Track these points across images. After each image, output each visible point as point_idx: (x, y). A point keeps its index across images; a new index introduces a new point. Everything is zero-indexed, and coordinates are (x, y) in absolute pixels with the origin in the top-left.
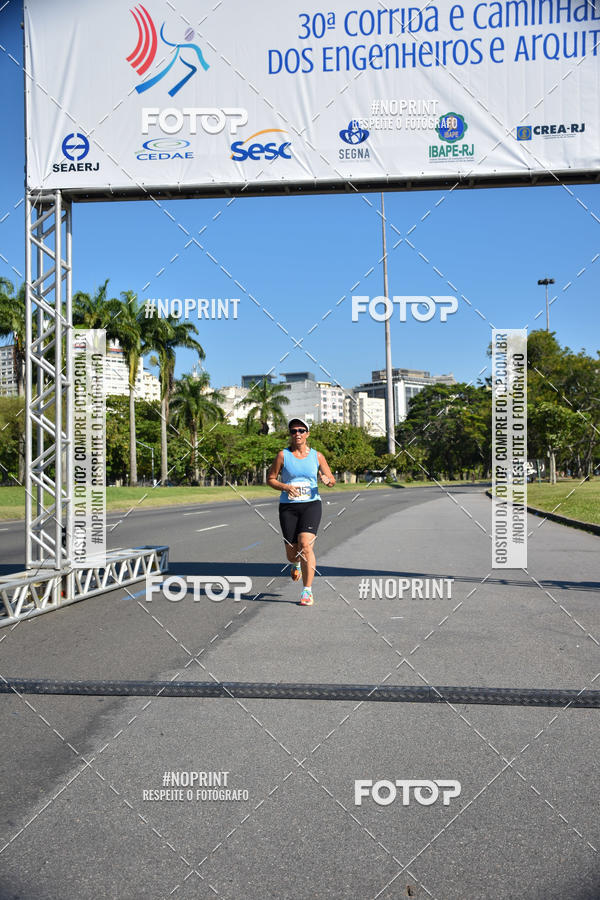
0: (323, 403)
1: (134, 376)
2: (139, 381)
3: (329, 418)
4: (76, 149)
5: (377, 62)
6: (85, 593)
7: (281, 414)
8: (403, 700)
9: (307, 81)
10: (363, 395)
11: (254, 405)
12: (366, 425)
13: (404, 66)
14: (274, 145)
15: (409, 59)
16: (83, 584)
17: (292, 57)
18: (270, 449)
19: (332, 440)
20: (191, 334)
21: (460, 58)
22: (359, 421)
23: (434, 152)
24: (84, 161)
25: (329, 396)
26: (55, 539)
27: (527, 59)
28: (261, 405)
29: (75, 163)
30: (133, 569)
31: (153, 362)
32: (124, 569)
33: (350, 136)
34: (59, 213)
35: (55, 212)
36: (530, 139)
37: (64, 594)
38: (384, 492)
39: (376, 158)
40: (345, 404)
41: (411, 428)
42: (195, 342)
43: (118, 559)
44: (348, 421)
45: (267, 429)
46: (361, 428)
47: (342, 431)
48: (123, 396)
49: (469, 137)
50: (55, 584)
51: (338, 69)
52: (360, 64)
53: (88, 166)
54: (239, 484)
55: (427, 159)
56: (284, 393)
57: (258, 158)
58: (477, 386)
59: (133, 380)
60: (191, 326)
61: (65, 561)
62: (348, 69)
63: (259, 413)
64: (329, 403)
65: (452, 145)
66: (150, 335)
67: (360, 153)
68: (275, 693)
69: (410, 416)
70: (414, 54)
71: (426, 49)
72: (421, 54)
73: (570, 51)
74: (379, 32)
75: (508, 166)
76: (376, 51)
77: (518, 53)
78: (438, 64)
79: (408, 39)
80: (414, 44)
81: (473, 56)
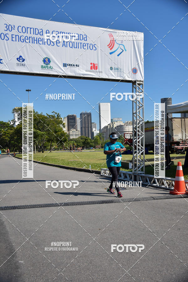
5: (27, 41)
9: (7, 43)
13: (34, 43)
15: (35, 41)
17: (3, 35)
21: (49, 43)
23: (42, 67)
27: (65, 47)
33: (20, 60)
36: (66, 67)
39: (27, 66)
49: (51, 64)
51: (16, 41)
52: (22, 41)
55: (41, 68)
62: (19, 41)
65: (47, 66)
67: (22, 65)
70: (37, 40)
71: (40, 40)
72: (38, 41)
73: (75, 47)
74: (27, 33)
75: (61, 73)
76: (26, 38)
77: (63, 45)
78: (43, 44)
79: (35, 36)
80: (37, 38)
81: (52, 44)
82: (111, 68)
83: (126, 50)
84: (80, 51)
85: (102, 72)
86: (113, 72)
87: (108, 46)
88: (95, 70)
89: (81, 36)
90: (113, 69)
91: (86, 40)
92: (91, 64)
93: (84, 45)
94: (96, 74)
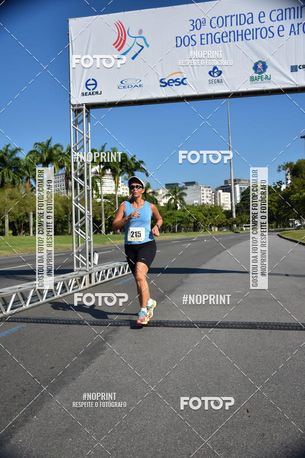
0: (202, 195)
1: (118, 185)
2: (120, 187)
3: (205, 202)
4: (91, 85)
5: (225, 39)
6: (99, 281)
7: (183, 201)
8: (242, 328)
9: (193, 49)
10: (220, 191)
11: (171, 197)
12: (222, 205)
13: (238, 40)
14: (179, 79)
15: (240, 37)
16: (98, 277)
17: (187, 39)
18: (178, 217)
19: (206, 212)
20: (142, 165)
21: (264, 35)
22: (218, 203)
23: (252, 79)
24: (95, 91)
25: (205, 192)
26: (86, 258)
27: (295, 34)
28: (174, 197)
29: (91, 91)
30: (120, 271)
31: (125, 179)
32: (116, 271)
33: (213, 73)
34: (85, 114)
35: (83, 114)
36: (297, 71)
37: (90, 282)
38: (231, 235)
39: (225, 83)
40: (212, 195)
41: (243, 206)
42: (144, 169)
43: (107, 268)
44: (214, 203)
45: (177, 207)
46: (220, 206)
47: (211, 208)
48: (113, 194)
49: (268, 72)
50: (86, 278)
51: (207, 44)
52: (217, 41)
53: (97, 93)
54: (165, 232)
55: (249, 82)
56: (184, 191)
57: (172, 85)
58: (273, 186)
59: (117, 187)
60: (142, 162)
61: (90, 268)
62: (212, 43)
63: (173, 200)
64: (205, 195)
65: (260, 75)
66: (124, 167)
67: (218, 81)
68: (185, 325)
69: (242, 200)
70: (242, 35)
71: (248, 32)
72: (245, 35)
74: (226, 26)
76: (224, 35)
77: (291, 32)
78: (253, 39)
79: (240, 28)
80: (242, 31)
81: (270, 34)
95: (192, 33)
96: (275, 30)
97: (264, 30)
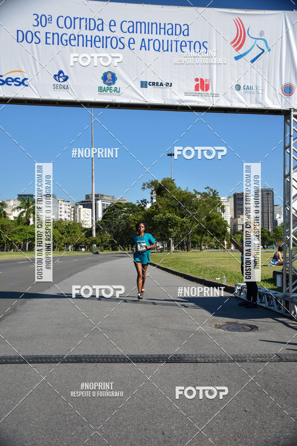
5: (73, 42)
8: (66, 362)
9: (37, 48)
13: (86, 46)
14: (19, 79)
15: (89, 43)
17: (29, 35)
21: (114, 46)
23: (100, 89)
27: (146, 49)
33: (59, 78)
36: (147, 87)
39: (71, 90)
49: (118, 84)
51: (53, 44)
52: (64, 43)
55: (97, 92)
57: (11, 85)
62: (58, 44)
65: (109, 87)
67: (64, 87)
70: (91, 41)
71: (97, 39)
72: (95, 41)
73: (165, 49)
74: (74, 28)
75: (136, 99)
76: (72, 37)
77: (141, 46)
78: (103, 47)
79: (89, 33)
80: (91, 36)
81: (120, 45)
82: (238, 87)
83: (269, 50)
84: (174, 56)
85: (217, 95)
86: (241, 95)
87: (232, 43)
88: (205, 92)
89: (178, 27)
90: (242, 88)
91: (188, 35)
92: (197, 80)
93: (183, 44)
94: (205, 99)
95: (36, 29)
96: (126, 42)
97: (114, 40)
